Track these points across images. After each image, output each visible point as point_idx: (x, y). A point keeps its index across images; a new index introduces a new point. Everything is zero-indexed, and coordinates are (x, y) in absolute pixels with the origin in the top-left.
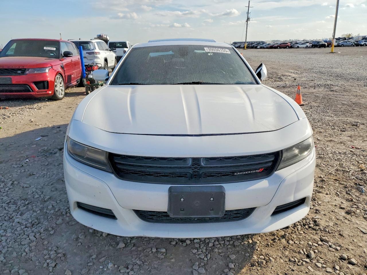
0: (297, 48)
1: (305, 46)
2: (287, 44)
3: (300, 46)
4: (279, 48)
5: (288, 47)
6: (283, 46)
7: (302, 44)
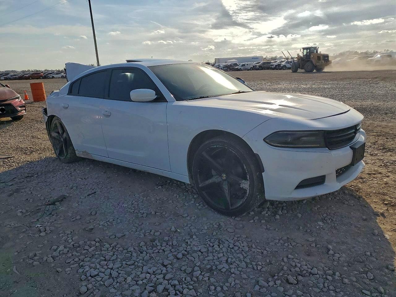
0: (52, 78)
1: (60, 76)
2: (40, 74)
3: (55, 76)
4: (31, 78)
5: (41, 78)
6: (35, 76)
7: (57, 74)
